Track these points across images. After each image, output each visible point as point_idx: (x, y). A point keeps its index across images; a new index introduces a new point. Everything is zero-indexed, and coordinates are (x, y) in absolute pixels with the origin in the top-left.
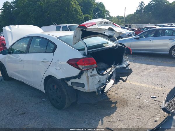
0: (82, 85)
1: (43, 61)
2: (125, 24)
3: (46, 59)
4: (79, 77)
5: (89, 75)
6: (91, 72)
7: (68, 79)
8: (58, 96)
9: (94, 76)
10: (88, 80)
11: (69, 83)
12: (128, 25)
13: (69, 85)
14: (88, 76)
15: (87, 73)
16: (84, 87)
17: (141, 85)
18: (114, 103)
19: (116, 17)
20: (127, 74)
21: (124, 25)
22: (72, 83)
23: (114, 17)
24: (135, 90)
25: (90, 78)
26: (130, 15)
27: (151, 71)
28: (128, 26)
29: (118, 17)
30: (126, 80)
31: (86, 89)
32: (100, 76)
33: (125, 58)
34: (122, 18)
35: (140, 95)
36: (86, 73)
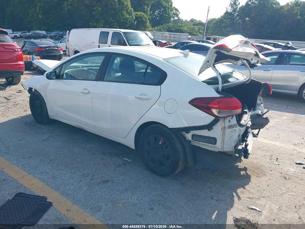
0: (213, 141)
1: (140, 97)
2: (206, 35)
3: (145, 95)
4: (209, 127)
5: (227, 126)
6: (229, 121)
7: (188, 129)
8: (164, 156)
9: (233, 127)
10: (224, 134)
11: (189, 136)
12: (212, 37)
13: (187, 139)
14: (225, 127)
15: (224, 121)
16: (215, 144)
17: (273, 143)
18: (242, 170)
19: (189, 20)
20: (262, 126)
21: (205, 37)
22: (193, 136)
23: (186, 21)
24: (267, 151)
25: (228, 131)
26: (214, 19)
27: (277, 120)
28: (212, 39)
29: (192, 20)
30: (257, 135)
31: (218, 147)
32: (240, 128)
33: (260, 100)
34: (200, 24)
35: (277, 159)
36: (223, 123)
